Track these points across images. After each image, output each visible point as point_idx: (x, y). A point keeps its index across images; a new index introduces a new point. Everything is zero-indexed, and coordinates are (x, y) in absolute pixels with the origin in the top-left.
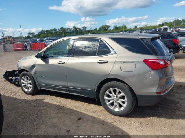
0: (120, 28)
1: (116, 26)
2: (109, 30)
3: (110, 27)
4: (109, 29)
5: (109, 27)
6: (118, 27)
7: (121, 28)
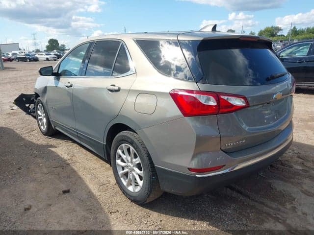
0: (302, 32)
1: (295, 28)
2: (279, 36)
3: (282, 30)
4: (278, 34)
5: (279, 29)
6: (297, 30)
7: (306, 32)
